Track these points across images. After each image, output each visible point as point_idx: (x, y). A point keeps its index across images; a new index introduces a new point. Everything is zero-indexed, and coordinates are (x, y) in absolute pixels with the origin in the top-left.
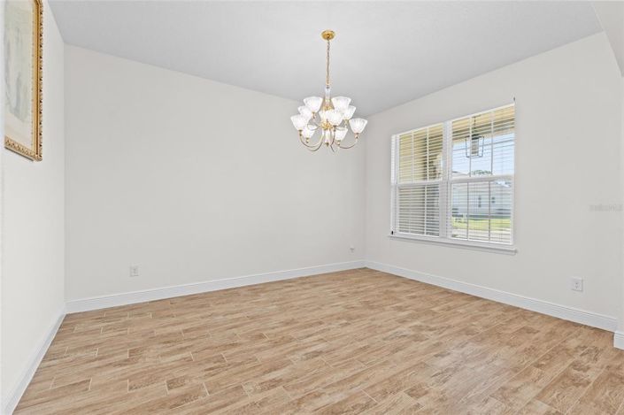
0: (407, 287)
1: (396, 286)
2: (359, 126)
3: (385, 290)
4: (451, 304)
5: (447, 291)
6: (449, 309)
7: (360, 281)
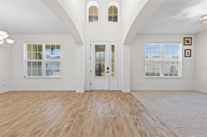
0: (31, 93)
1: (26, 93)
2: (10, 41)
3: (22, 95)
4: (45, 94)
5: (44, 91)
6: (45, 95)
7: (9, 95)
